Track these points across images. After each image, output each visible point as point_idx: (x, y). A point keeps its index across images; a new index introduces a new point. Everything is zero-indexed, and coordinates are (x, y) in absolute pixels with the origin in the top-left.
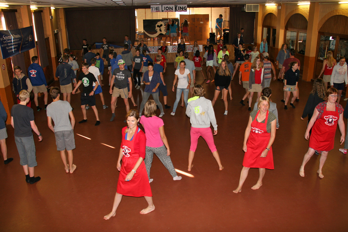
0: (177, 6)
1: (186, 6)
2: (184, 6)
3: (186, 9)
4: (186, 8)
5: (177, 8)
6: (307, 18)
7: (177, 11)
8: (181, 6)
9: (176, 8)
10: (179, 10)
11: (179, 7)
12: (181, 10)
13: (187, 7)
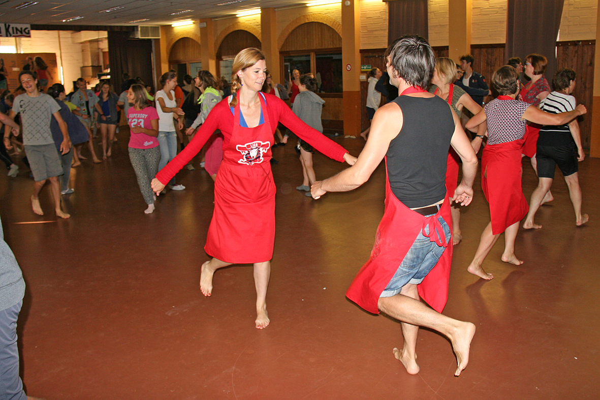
0: (9, 26)
1: (28, 26)
2: (24, 26)
3: (29, 33)
4: (29, 31)
5: (11, 30)
6: (259, 38)
7: (11, 36)
8: (19, 26)
9: (7, 30)
10: (14, 33)
11: (13, 28)
12: (19, 34)
13: (29, 29)
